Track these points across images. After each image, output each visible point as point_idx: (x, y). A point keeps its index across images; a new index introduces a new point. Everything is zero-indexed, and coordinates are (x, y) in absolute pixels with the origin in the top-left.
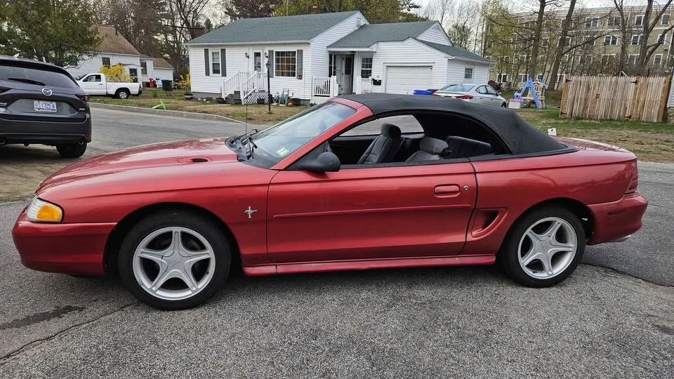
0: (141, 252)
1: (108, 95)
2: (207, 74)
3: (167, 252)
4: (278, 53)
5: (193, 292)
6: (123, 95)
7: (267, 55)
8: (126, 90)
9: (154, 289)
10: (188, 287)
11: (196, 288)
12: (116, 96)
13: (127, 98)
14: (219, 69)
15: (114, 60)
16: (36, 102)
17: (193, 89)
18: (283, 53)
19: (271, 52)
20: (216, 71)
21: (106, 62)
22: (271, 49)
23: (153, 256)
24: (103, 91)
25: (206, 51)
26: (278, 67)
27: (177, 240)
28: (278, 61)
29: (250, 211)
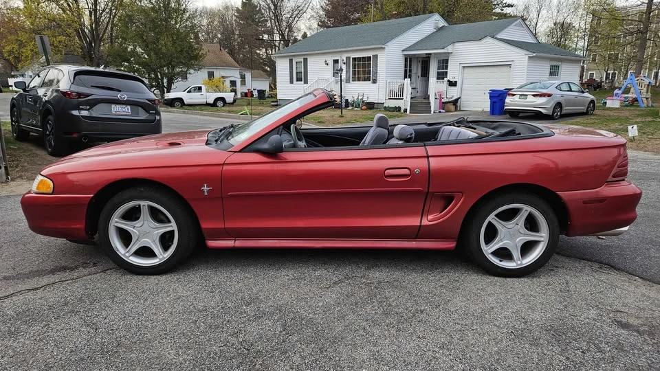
0: (116, 221)
1: (208, 104)
2: (292, 82)
3: (138, 223)
4: (354, 59)
5: (161, 260)
6: (220, 104)
7: (345, 61)
8: (222, 99)
9: (127, 255)
10: (156, 256)
11: (162, 256)
12: (214, 105)
13: (223, 106)
14: (302, 77)
15: (218, 74)
16: (113, 106)
17: (279, 97)
18: (359, 59)
19: (348, 58)
20: (299, 79)
21: (211, 75)
22: (348, 55)
23: (127, 226)
24: (203, 101)
25: (291, 61)
26: (354, 73)
27: (145, 213)
28: (354, 67)
29: (205, 188)
